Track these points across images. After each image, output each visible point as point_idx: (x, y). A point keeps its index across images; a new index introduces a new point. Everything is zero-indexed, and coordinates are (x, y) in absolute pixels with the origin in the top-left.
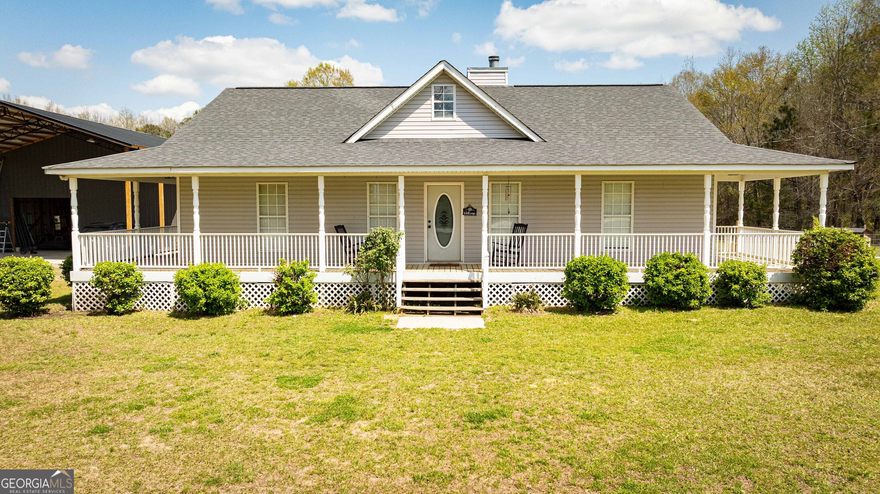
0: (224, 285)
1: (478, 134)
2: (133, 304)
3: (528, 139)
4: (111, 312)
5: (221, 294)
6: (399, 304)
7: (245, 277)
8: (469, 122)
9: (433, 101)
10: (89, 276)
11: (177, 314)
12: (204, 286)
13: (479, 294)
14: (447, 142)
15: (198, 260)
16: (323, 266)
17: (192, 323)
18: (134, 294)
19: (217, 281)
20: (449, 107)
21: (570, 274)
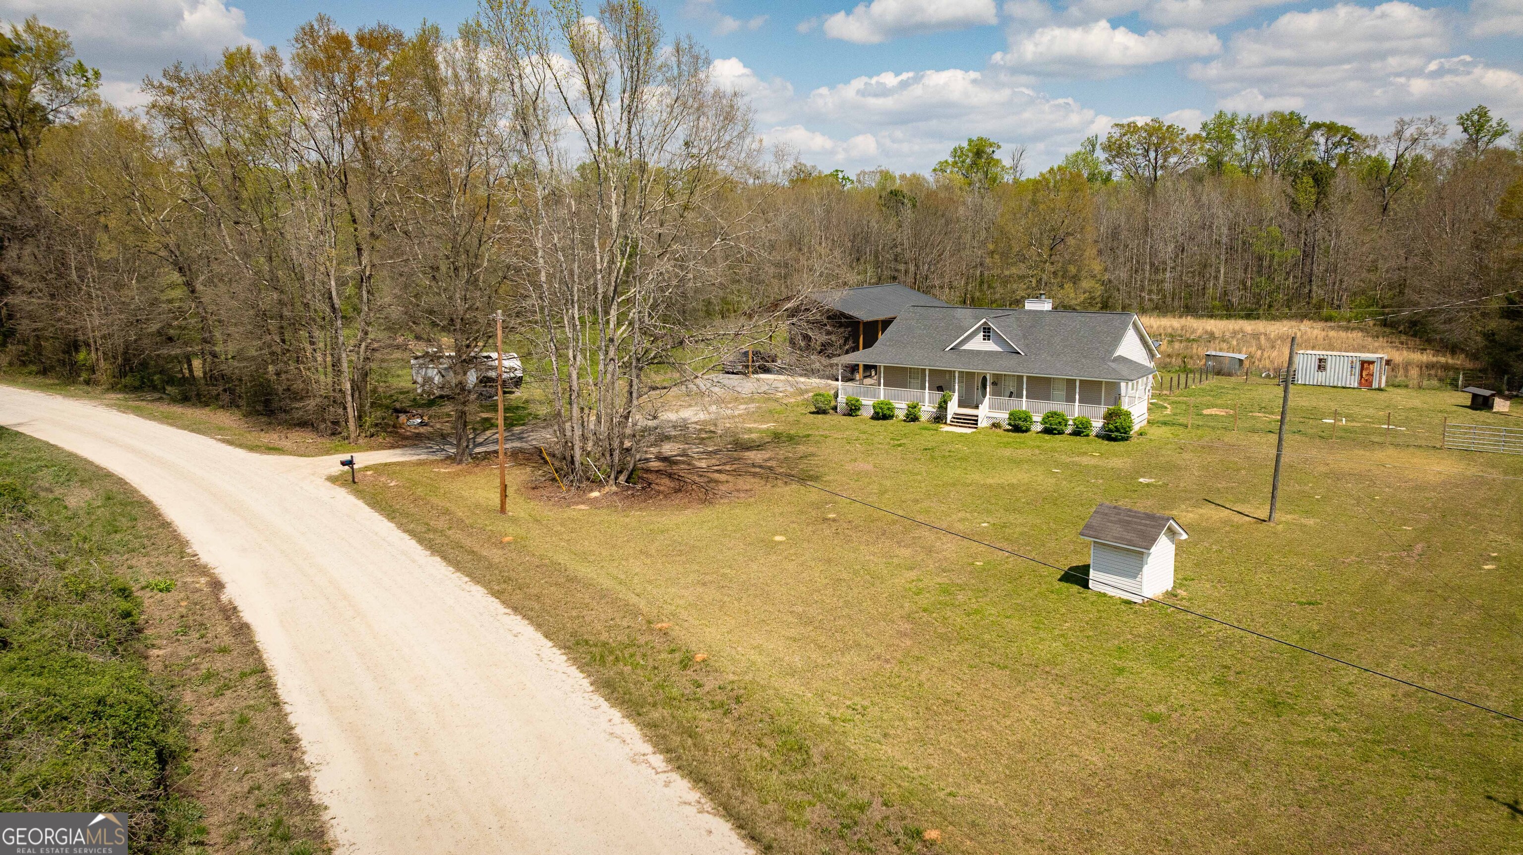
0: (889, 409)
1: (1000, 350)
2: (859, 413)
3: (1019, 353)
4: (851, 415)
5: (887, 412)
6: (948, 422)
7: (897, 406)
8: (996, 344)
9: (982, 334)
10: (844, 401)
11: (873, 418)
12: (881, 408)
13: (977, 421)
14: (986, 352)
15: (882, 398)
16: (927, 403)
17: (876, 422)
18: (859, 409)
19: (886, 407)
20: (989, 336)
21: (1011, 414)
